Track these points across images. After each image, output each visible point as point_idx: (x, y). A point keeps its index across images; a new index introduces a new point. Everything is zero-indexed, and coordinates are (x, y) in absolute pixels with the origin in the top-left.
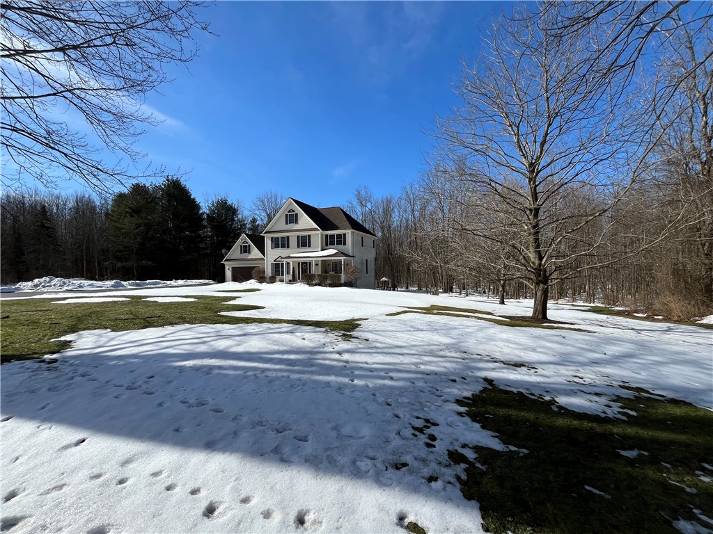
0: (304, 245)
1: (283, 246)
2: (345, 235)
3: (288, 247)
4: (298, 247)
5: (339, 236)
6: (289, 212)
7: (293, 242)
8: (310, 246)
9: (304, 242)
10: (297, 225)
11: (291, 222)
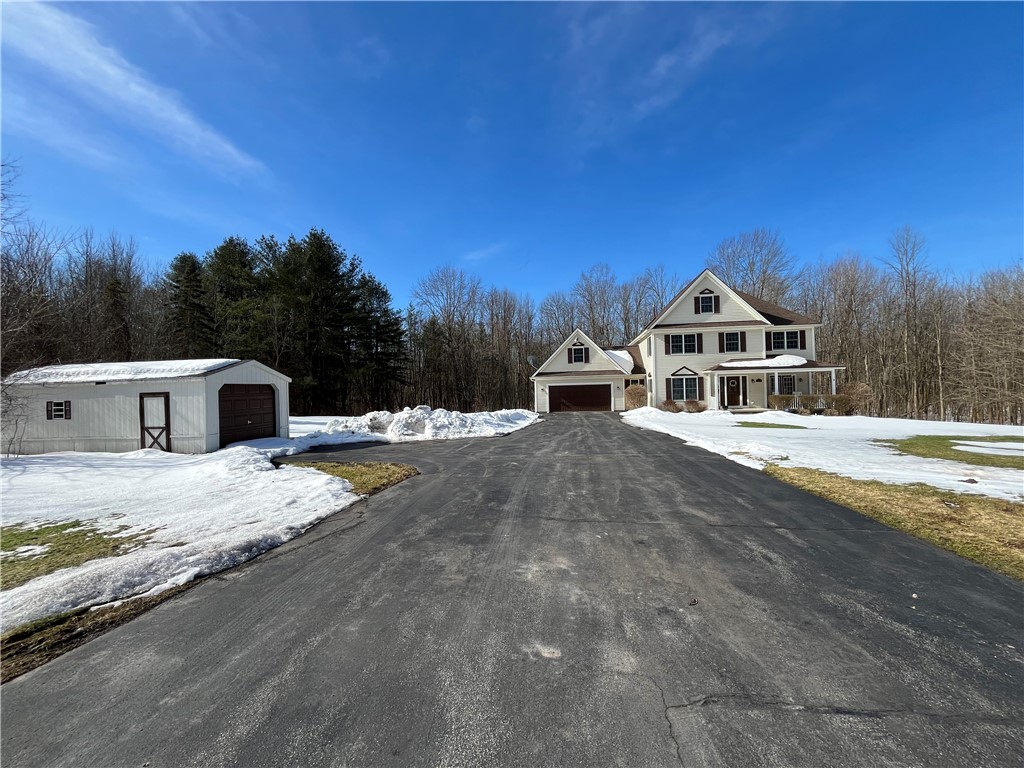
0: (732, 348)
1: (690, 349)
2: (803, 333)
3: (700, 351)
4: (721, 350)
5: (793, 335)
6: (701, 293)
7: (711, 341)
8: (744, 349)
9: (732, 342)
10: (717, 315)
11: (707, 309)
